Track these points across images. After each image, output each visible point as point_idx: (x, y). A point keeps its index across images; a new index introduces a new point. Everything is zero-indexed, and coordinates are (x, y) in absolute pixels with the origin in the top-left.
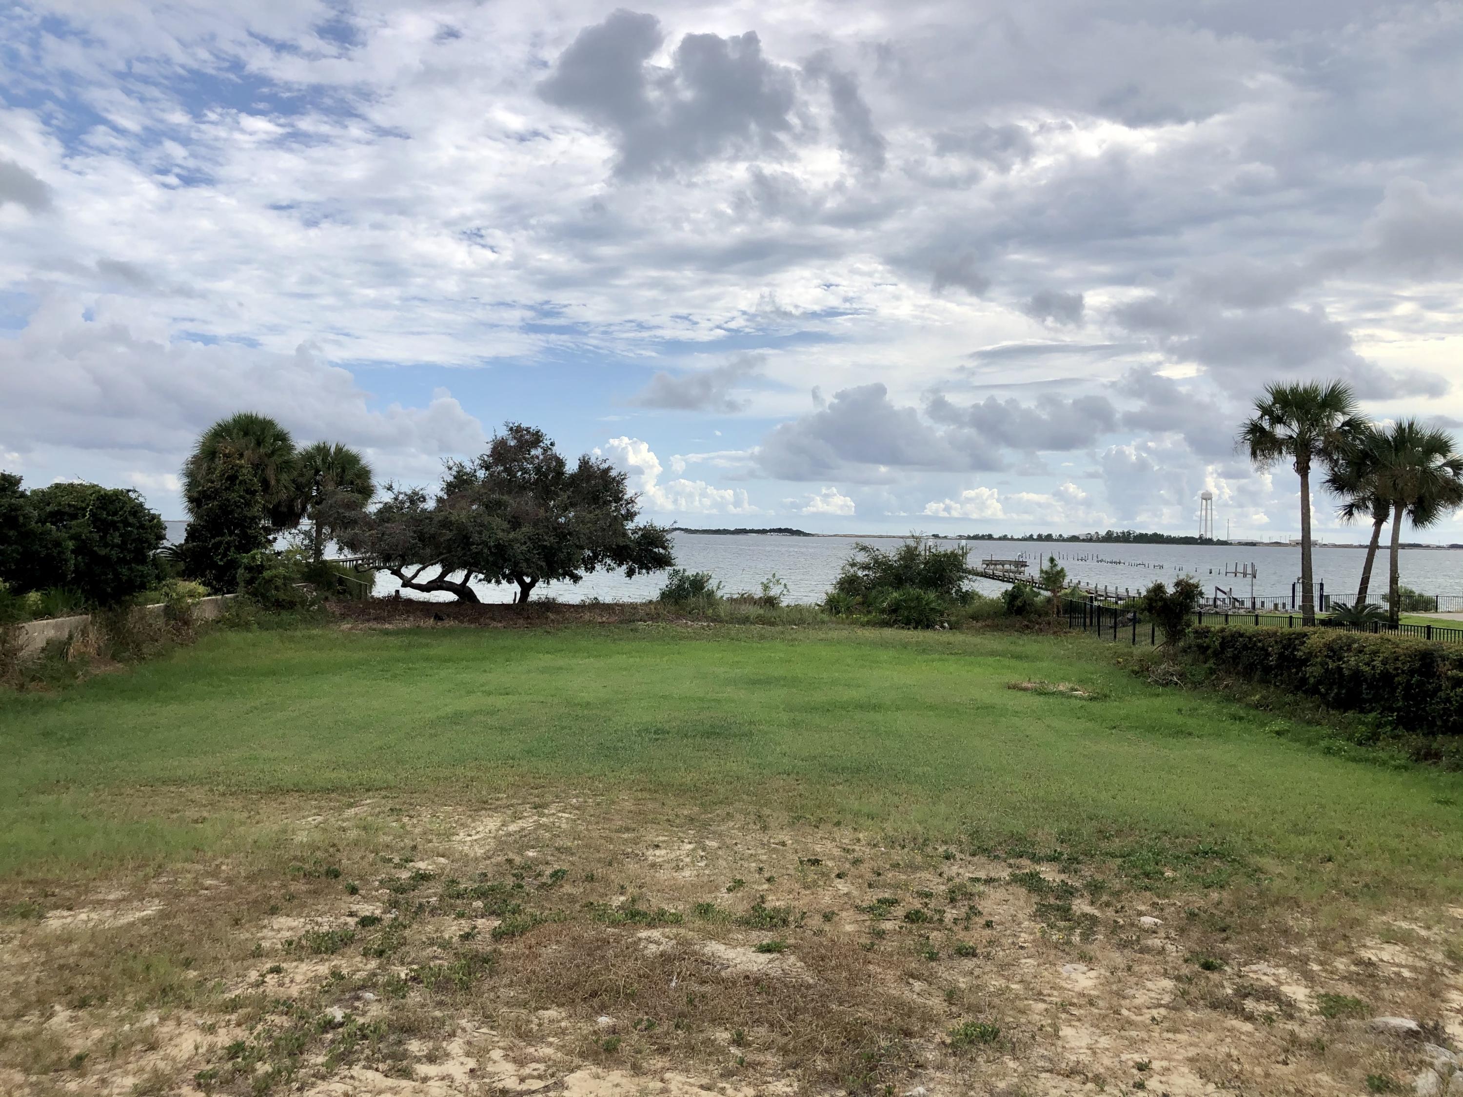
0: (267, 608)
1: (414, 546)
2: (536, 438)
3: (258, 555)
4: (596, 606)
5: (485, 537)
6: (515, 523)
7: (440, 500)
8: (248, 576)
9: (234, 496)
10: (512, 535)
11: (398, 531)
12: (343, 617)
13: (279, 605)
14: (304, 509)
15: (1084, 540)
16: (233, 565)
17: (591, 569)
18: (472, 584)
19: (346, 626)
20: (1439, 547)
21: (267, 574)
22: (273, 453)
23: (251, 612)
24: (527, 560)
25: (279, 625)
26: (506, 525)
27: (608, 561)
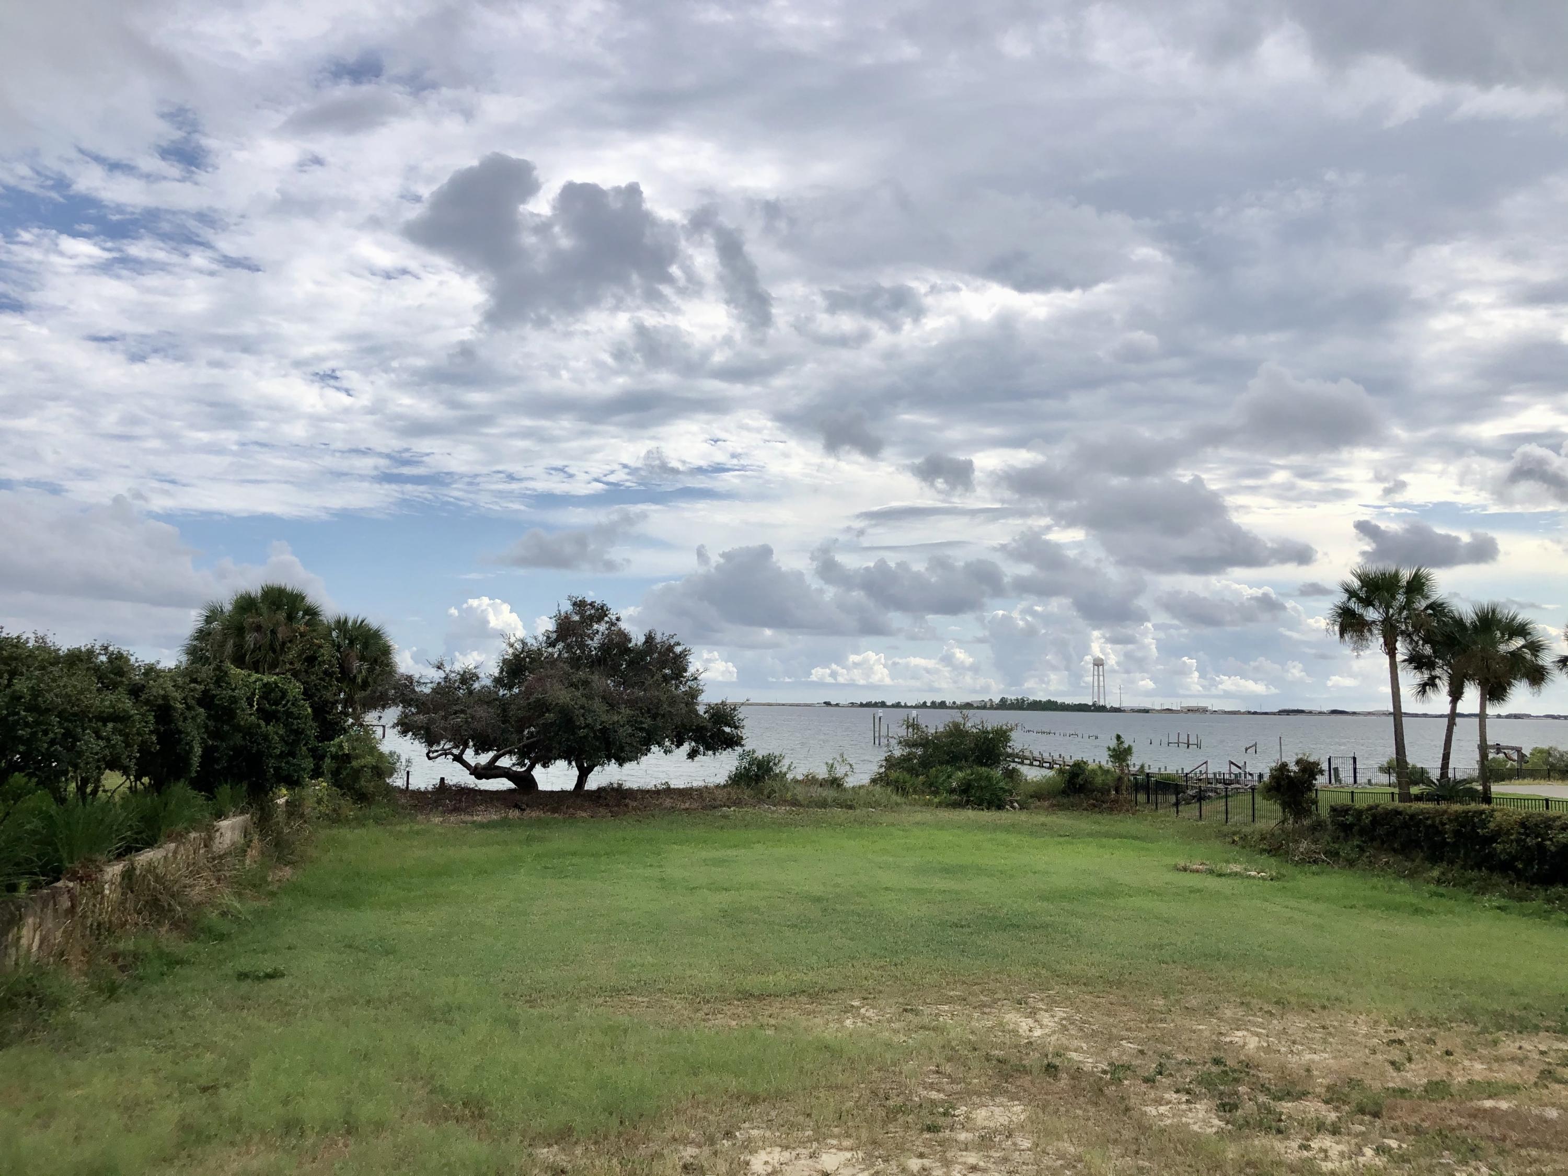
2: (601, 613)
4: (670, 791)
7: (498, 679)
15: (978, 708)
20: (1321, 713)
27: (664, 742)
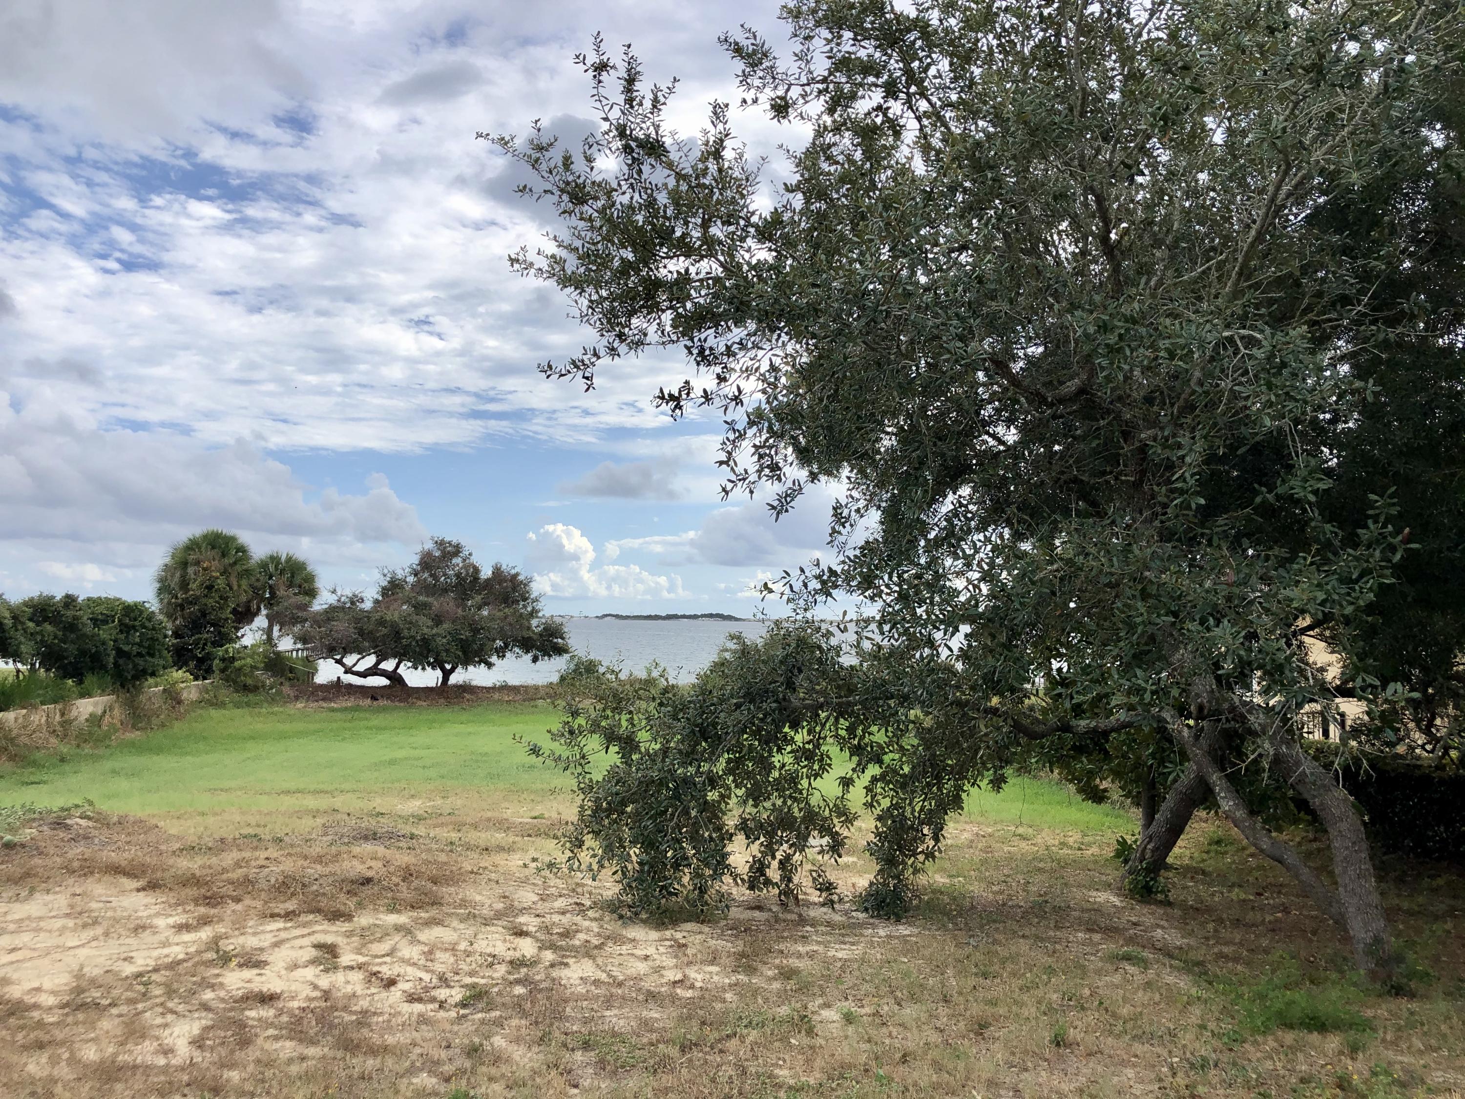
0: (237, 691)
1: (355, 641)
2: (457, 550)
3: (231, 648)
4: (505, 688)
5: (413, 633)
6: (438, 620)
7: (376, 602)
8: (222, 665)
9: (211, 602)
10: (434, 631)
11: (342, 627)
12: (297, 698)
13: (246, 689)
14: (259, 609)
16: (209, 657)
17: (501, 655)
18: (401, 670)
19: (300, 705)
21: (237, 664)
22: (235, 563)
23: (226, 694)
24: (447, 651)
25: (248, 705)
26: (430, 623)
27: (517, 650)
